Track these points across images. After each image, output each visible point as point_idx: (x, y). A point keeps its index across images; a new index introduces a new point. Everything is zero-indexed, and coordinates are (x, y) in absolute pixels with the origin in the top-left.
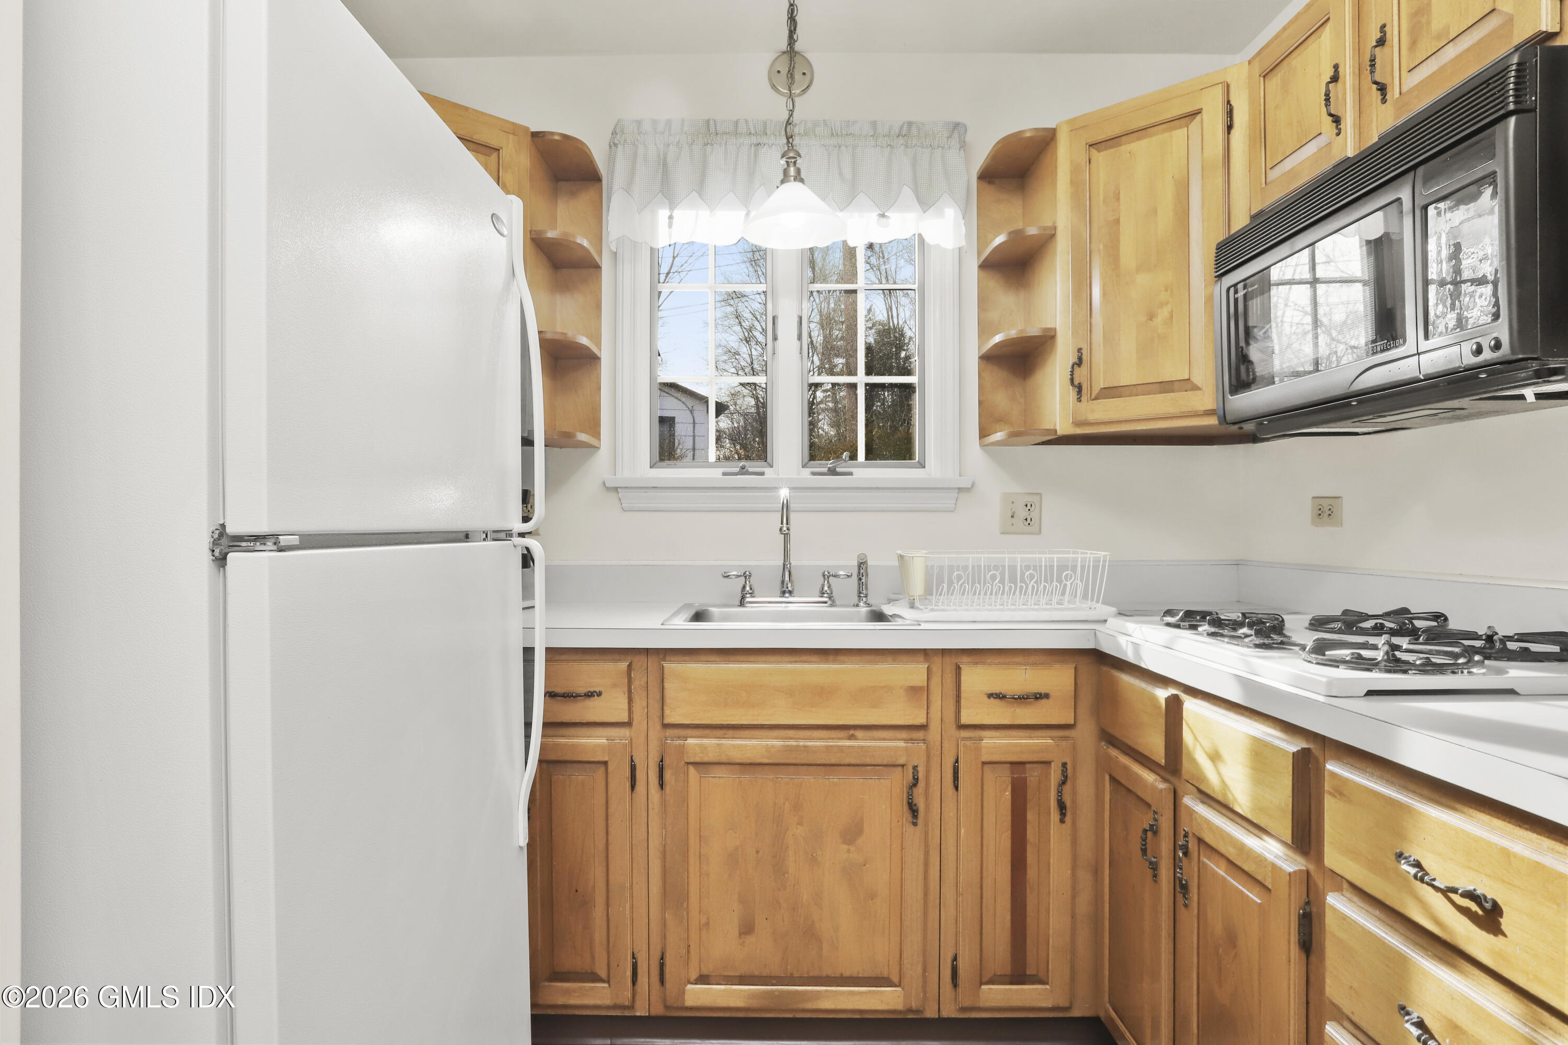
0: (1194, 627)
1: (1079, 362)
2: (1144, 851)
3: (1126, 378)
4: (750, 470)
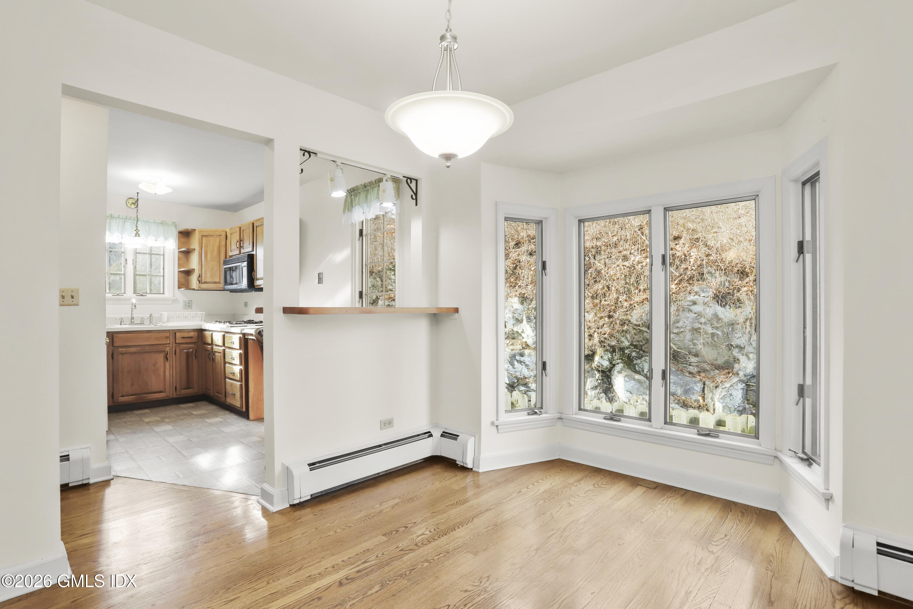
1: (200, 276)
2: (209, 358)
3: (208, 280)
4: (120, 294)
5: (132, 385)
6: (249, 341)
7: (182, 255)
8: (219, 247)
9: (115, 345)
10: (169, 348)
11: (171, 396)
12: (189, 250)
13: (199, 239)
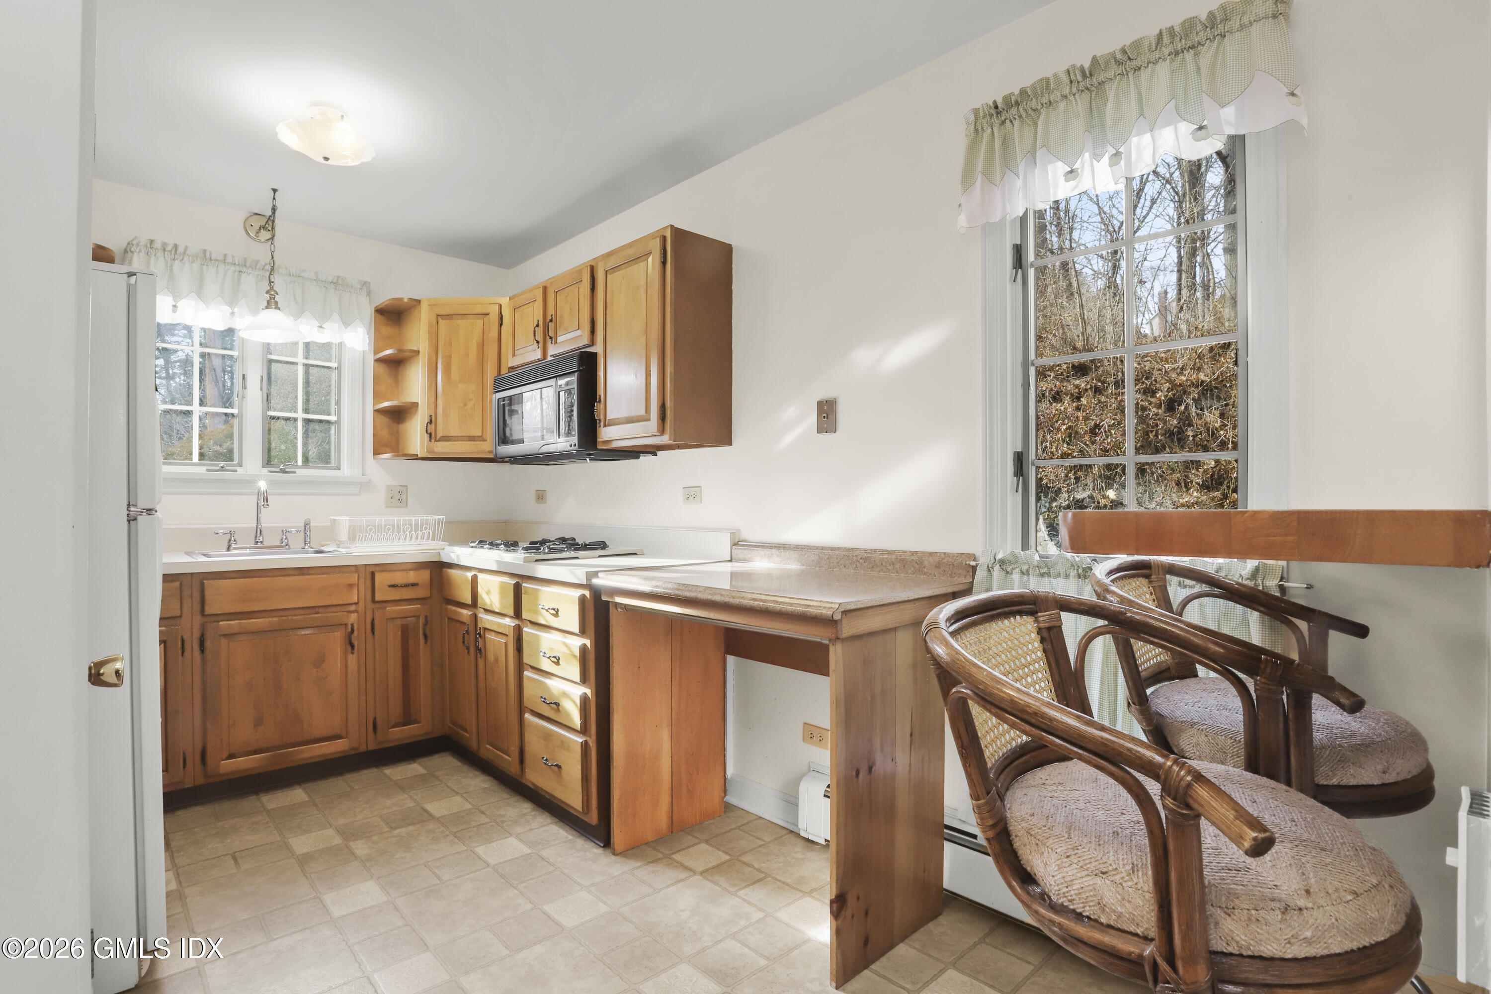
0: (482, 547)
1: (431, 422)
2: (464, 642)
3: (453, 433)
4: (227, 468)
5: (259, 722)
6: (612, 609)
7: (383, 369)
8: (482, 346)
9: (209, 610)
10: (356, 614)
11: (363, 748)
12: (402, 355)
13: (430, 325)
